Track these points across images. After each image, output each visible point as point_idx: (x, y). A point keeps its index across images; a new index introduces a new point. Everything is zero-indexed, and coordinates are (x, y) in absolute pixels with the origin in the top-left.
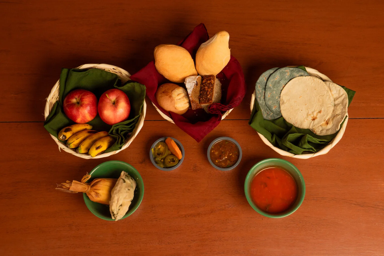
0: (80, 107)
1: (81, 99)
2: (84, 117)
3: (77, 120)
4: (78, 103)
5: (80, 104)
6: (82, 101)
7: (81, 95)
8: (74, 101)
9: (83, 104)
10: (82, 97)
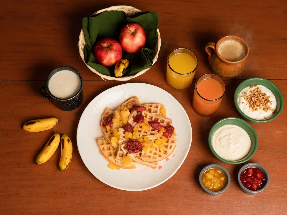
0: (109, 51)
1: (111, 45)
2: (110, 59)
3: (104, 61)
4: (108, 48)
5: (109, 48)
6: (111, 47)
7: (111, 42)
8: (105, 45)
9: (112, 49)
10: (112, 43)
